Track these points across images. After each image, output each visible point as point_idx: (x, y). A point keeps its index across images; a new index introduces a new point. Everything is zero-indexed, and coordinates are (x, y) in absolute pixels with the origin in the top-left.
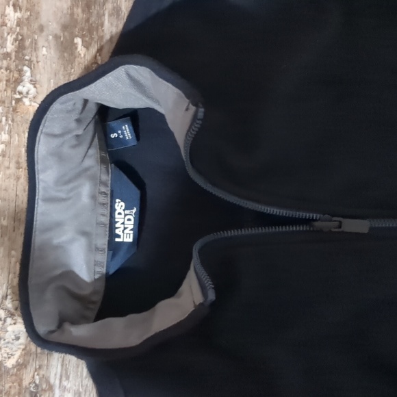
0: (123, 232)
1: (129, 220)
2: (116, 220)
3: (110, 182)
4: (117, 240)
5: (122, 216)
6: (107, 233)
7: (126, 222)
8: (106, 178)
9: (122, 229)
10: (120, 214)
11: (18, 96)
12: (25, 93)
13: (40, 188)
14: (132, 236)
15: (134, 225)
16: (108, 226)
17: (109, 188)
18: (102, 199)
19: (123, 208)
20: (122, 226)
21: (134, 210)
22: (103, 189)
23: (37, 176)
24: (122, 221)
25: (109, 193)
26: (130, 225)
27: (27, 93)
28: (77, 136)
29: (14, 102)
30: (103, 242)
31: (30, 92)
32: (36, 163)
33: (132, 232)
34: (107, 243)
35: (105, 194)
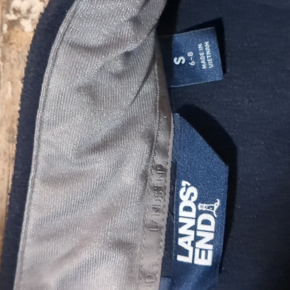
0: (193, 244)
1: (206, 222)
2: (181, 220)
3: (170, 147)
4: (180, 258)
5: (193, 214)
6: (162, 244)
7: (200, 227)
8: (165, 138)
9: (192, 238)
10: (188, 209)
11: (12, 17)
12: (24, 10)
13: (40, 158)
14: (210, 254)
15: (215, 232)
16: (164, 231)
17: (170, 159)
18: (156, 179)
19: (194, 198)
20: (192, 233)
21: (217, 205)
22: (159, 160)
23: (37, 134)
24: (191, 223)
25: (169, 167)
26: (208, 233)
27: (29, 11)
28: (127, 55)
29: (5, 27)
30: (153, 261)
31: (33, 10)
32: (41, 106)
33: (210, 247)
34: (160, 262)
35: (162, 169)
